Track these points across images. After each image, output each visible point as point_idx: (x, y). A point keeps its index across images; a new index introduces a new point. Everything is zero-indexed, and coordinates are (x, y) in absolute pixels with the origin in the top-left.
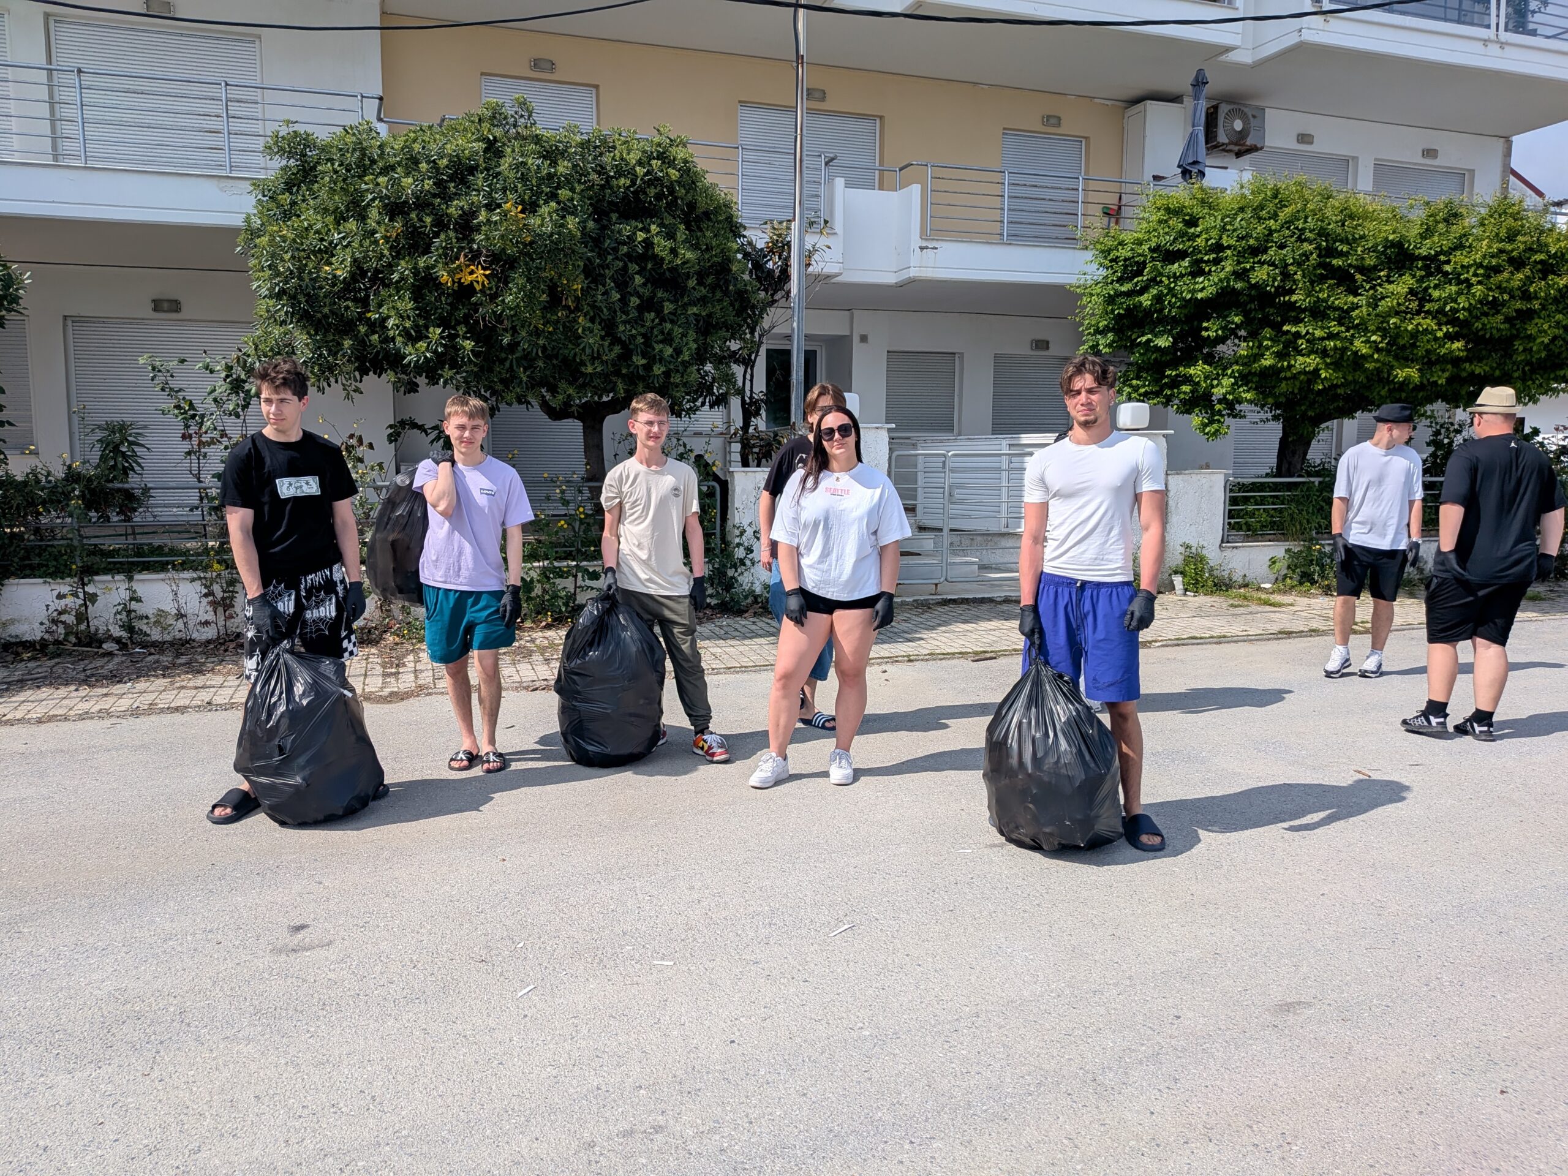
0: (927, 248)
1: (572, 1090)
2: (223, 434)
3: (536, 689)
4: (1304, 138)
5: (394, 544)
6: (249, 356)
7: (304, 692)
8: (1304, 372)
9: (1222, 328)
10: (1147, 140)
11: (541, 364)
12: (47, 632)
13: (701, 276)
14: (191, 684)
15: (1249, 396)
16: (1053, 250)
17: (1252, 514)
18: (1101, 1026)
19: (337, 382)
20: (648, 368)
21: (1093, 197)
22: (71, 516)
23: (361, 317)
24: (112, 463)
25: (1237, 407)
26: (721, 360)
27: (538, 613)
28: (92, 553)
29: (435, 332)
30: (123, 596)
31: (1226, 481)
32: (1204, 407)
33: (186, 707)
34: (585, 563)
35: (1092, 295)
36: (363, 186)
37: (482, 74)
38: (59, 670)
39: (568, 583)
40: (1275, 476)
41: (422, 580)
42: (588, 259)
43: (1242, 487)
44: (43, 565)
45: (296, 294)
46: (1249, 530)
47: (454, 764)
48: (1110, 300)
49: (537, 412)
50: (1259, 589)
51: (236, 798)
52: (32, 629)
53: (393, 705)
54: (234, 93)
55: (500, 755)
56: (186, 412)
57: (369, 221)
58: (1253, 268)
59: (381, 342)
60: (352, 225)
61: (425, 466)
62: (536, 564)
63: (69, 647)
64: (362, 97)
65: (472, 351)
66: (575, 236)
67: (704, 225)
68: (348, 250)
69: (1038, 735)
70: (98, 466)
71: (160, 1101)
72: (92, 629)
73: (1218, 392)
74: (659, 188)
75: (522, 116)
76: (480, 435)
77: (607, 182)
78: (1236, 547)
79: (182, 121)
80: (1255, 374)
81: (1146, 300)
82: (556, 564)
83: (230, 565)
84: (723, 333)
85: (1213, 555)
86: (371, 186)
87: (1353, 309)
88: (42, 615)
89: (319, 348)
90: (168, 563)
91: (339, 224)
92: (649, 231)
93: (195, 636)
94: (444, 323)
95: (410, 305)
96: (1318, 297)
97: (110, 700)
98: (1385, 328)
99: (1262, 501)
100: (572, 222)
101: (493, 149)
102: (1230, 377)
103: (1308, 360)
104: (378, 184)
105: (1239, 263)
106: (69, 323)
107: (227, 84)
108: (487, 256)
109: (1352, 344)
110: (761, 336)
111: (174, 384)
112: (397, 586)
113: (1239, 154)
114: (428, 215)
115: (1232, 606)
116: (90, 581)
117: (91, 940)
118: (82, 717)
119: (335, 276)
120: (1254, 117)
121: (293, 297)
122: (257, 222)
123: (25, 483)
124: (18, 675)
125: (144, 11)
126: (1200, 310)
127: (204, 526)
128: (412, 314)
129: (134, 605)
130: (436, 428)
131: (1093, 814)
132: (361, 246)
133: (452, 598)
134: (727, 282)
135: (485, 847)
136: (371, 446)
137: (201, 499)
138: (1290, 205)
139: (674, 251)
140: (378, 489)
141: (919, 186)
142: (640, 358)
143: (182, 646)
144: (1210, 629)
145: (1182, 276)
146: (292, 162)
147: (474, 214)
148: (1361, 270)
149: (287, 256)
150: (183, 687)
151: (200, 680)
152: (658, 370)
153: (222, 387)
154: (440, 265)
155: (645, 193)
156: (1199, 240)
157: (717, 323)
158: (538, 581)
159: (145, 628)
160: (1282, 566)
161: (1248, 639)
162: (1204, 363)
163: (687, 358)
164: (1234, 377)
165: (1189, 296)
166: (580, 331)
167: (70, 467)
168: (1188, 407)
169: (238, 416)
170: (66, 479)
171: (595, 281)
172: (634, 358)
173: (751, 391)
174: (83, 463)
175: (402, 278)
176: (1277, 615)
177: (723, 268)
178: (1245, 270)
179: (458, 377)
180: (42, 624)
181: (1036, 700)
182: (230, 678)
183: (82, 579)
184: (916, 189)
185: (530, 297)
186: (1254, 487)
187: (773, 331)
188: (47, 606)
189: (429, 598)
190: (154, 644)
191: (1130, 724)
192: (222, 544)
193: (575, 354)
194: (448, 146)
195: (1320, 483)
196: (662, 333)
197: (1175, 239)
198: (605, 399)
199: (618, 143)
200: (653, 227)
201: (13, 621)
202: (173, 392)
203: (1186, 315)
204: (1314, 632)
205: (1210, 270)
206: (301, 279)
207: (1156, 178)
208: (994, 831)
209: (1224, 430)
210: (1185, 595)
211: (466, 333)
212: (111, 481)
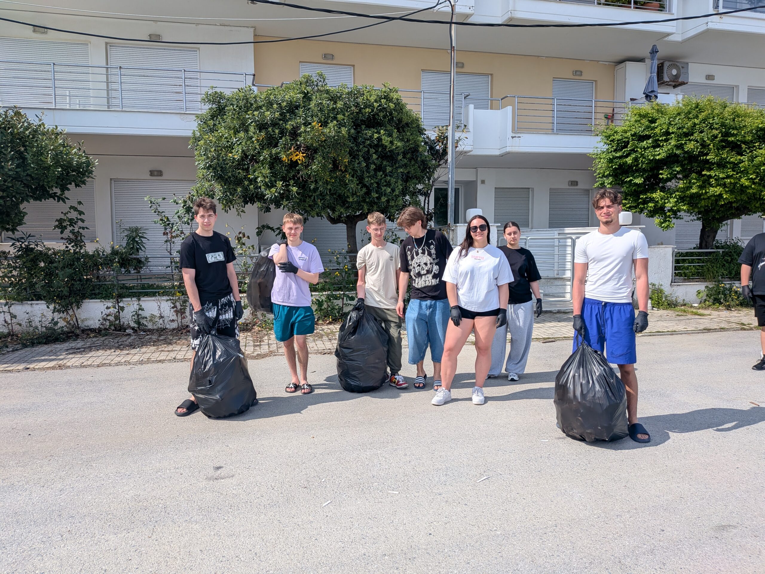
0: (515, 137)
1: (351, 555)
2: (182, 232)
3: (325, 354)
4: (709, 77)
5: (259, 284)
6: (194, 196)
7: (221, 355)
8: (714, 196)
9: (669, 174)
10: (627, 80)
11: (328, 197)
12: (101, 324)
13: (404, 154)
14: (166, 349)
15: (685, 208)
16: (580, 136)
17: (687, 268)
18: (622, 534)
19: (233, 207)
20: (379, 198)
21: (599, 110)
22: (113, 270)
23: (246, 177)
24: (132, 246)
25: (678, 213)
26: (414, 194)
27: (325, 317)
28: (122, 288)
29: (280, 184)
30: (136, 308)
31: (673, 251)
32: (661, 214)
33: (164, 360)
34: (347, 293)
35: (601, 158)
36: (247, 116)
37: (300, 62)
38: (106, 342)
39: (339, 302)
40: (699, 249)
41: (272, 301)
42: (351, 147)
43: (681, 255)
44: (100, 293)
45: (216, 167)
46: (685, 276)
47: (288, 390)
48: (611, 161)
49: (325, 221)
50: (692, 307)
51: (188, 404)
52: (95, 323)
53: (259, 360)
54: (188, 75)
55: (309, 386)
56: (165, 222)
57: (250, 132)
58: (686, 143)
59: (255, 189)
60: (242, 134)
61: (274, 247)
62: (324, 293)
63: (111, 331)
64: (246, 74)
65: (296, 192)
66: (345, 137)
67: (405, 129)
68: (240, 146)
69: (584, 382)
70: (126, 247)
71: (156, 550)
72: (122, 323)
73: (668, 206)
74: (385, 113)
75: (320, 81)
76: (299, 232)
77: (360, 110)
78: (679, 285)
79: (164, 88)
80: (687, 197)
81: (629, 160)
82: (334, 293)
83: (184, 293)
84: (415, 181)
85: (667, 289)
86: (251, 116)
87: (740, 163)
88: (100, 317)
89: (226, 192)
90: (156, 292)
91: (235, 134)
92: (380, 133)
93: (168, 326)
94: (284, 179)
95: (268, 171)
96: (721, 157)
97: (130, 356)
98: (758, 173)
99: (692, 261)
100: (344, 130)
101: (307, 97)
102: (674, 198)
103: (716, 189)
104: (254, 115)
105: (678, 141)
106: (113, 182)
107: (185, 71)
108: (304, 147)
109: (739, 181)
110: (433, 182)
111: (160, 209)
112: (261, 304)
113: (675, 87)
114: (276, 129)
115: (678, 315)
116: (121, 301)
117: (123, 471)
118: (117, 364)
119: (234, 158)
120: (683, 67)
121: (214, 169)
122: (198, 134)
123: (93, 256)
124: (88, 344)
125: (149, 39)
126: (658, 165)
127: (173, 275)
128: (268, 175)
129: (140, 312)
130: (278, 228)
131: (613, 423)
132: (246, 144)
133: (286, 310)
134: (417, 156)
135: (304, 431)
136: (248, 237)
137: (171, 262)
138: (705, 111)
139: (391, 142)
140: (252, 257)
141: (511, 107)
142: (375, 193)
143: (162, 331)
144: (667, 327)
145: (648, 148)
146: (214, 106)
147: (298, 128)
148: (745, 143)
149: (213, 150)
150: (162, 351)
151: (170, 348)
152: (384, 199)
153: (182, 211)
154: (282, 153)
155: (378, 115)
156: (657, 130)
157: (412, 176)
158: (325, 301)
159: (145, 323)
160: (703, 295)
161: (687, 333)
162: (660, 191)
163: (397, 193)
164: (677, 198)
165: (652, 158)
166: (347, 181)
167: (113, 248)
168: (652, 214)
169: (189, 224)
170: (111, 254)
171: (354, 158)
172: (372, 194)
173: (428, 209)
174: (120, 246)
175: (265, 159)
176: (702, 320)
177: (415, 150)
178: (682, 144)
179: (289, 204)
180: (99, 320)
181: (582, 363)
182: (184, 346)
183: (118, 300)
184: (509, 109)
185: (324, 167)
186: (687, 254)
187: (439, 179)
188: (102, 312)
189: (276, 309)
190: (149, 330)
191: (631, 376)
192: (180, 284)
193: (345, 193)
194: (286, 96)
195: (723, 252)
196: (386, 181)
197: (644, 129)
198: (358, 214)
199: (365, 92)
200: (382, 131)
201: (86, 319)
202: (159, 213)
203: (650, 168)
204: (722, 329)
205: (663, 145)
206: (218, 160)
207: (632, 100)
208: (560, 431)
209: (672, 225)
210: (653, 309)
211: (294, 183)
212: (131, 254)
